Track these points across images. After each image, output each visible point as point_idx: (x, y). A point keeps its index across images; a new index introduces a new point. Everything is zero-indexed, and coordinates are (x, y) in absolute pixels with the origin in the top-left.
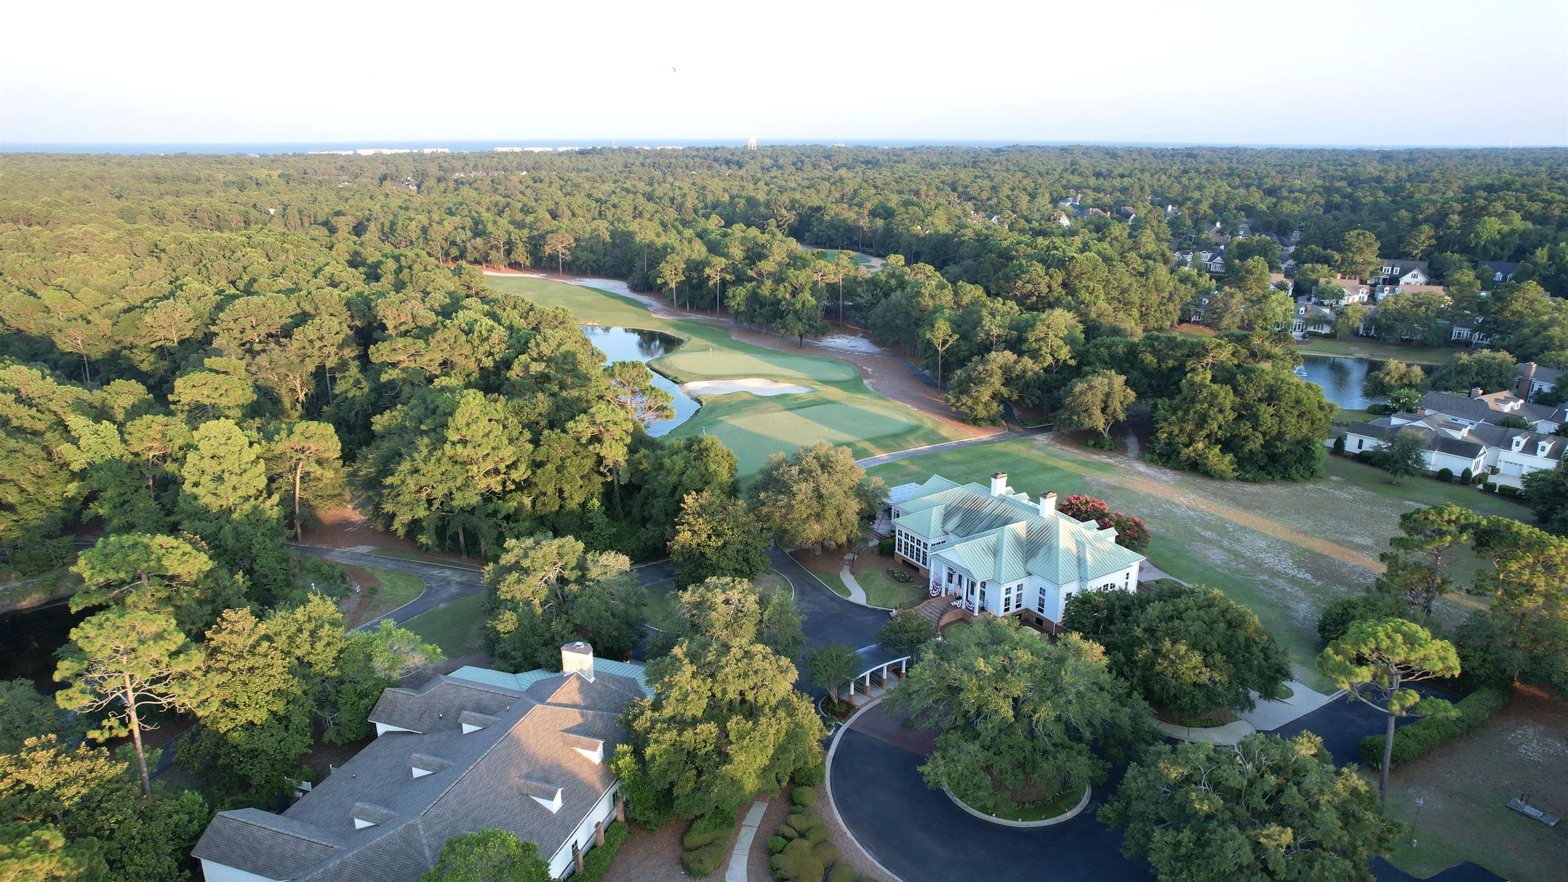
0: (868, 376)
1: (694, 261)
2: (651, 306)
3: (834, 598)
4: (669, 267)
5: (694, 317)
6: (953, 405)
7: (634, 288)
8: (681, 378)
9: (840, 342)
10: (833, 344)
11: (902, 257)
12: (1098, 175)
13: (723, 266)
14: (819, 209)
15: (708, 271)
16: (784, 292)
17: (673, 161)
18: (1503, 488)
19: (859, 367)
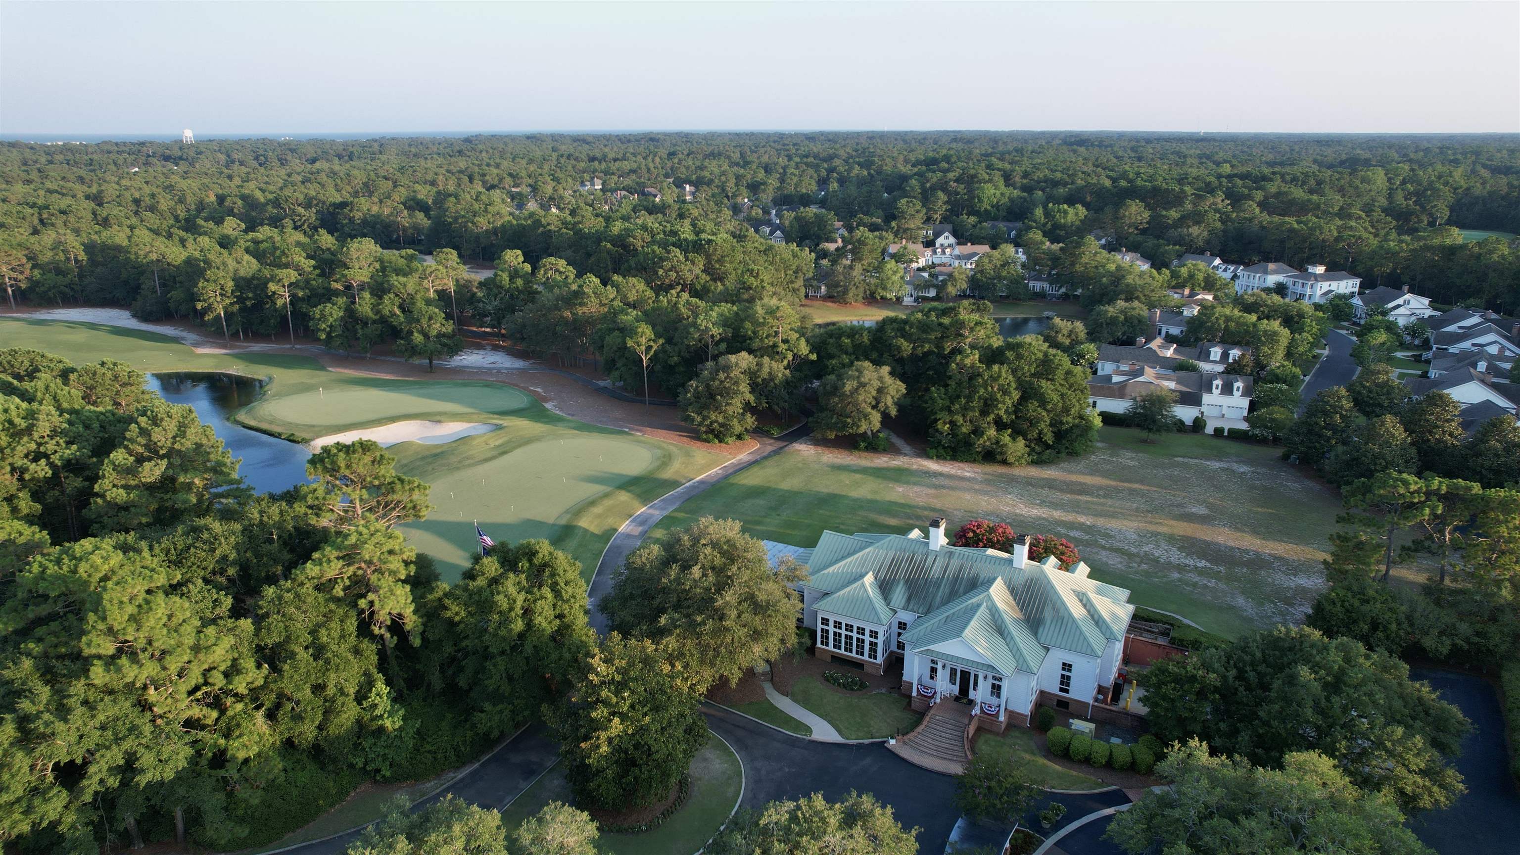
0: (546, 400)
1: (244, 279)
2: (183, 338)
3: (793, 742)
4: (211, 287)
5: (258, 347)
6: (700, 424)
7: (145, 317)
8: (300, 435)
9: (470, 359)
10: (465, 363)
11: (519, 252)
12: (592, 159)
13: (293, 280)
14: (343, 205)
15: (272, 287)
16: (390, 305)
17: (95, 157)
18: (1231, 431)
19: (526, 389)
